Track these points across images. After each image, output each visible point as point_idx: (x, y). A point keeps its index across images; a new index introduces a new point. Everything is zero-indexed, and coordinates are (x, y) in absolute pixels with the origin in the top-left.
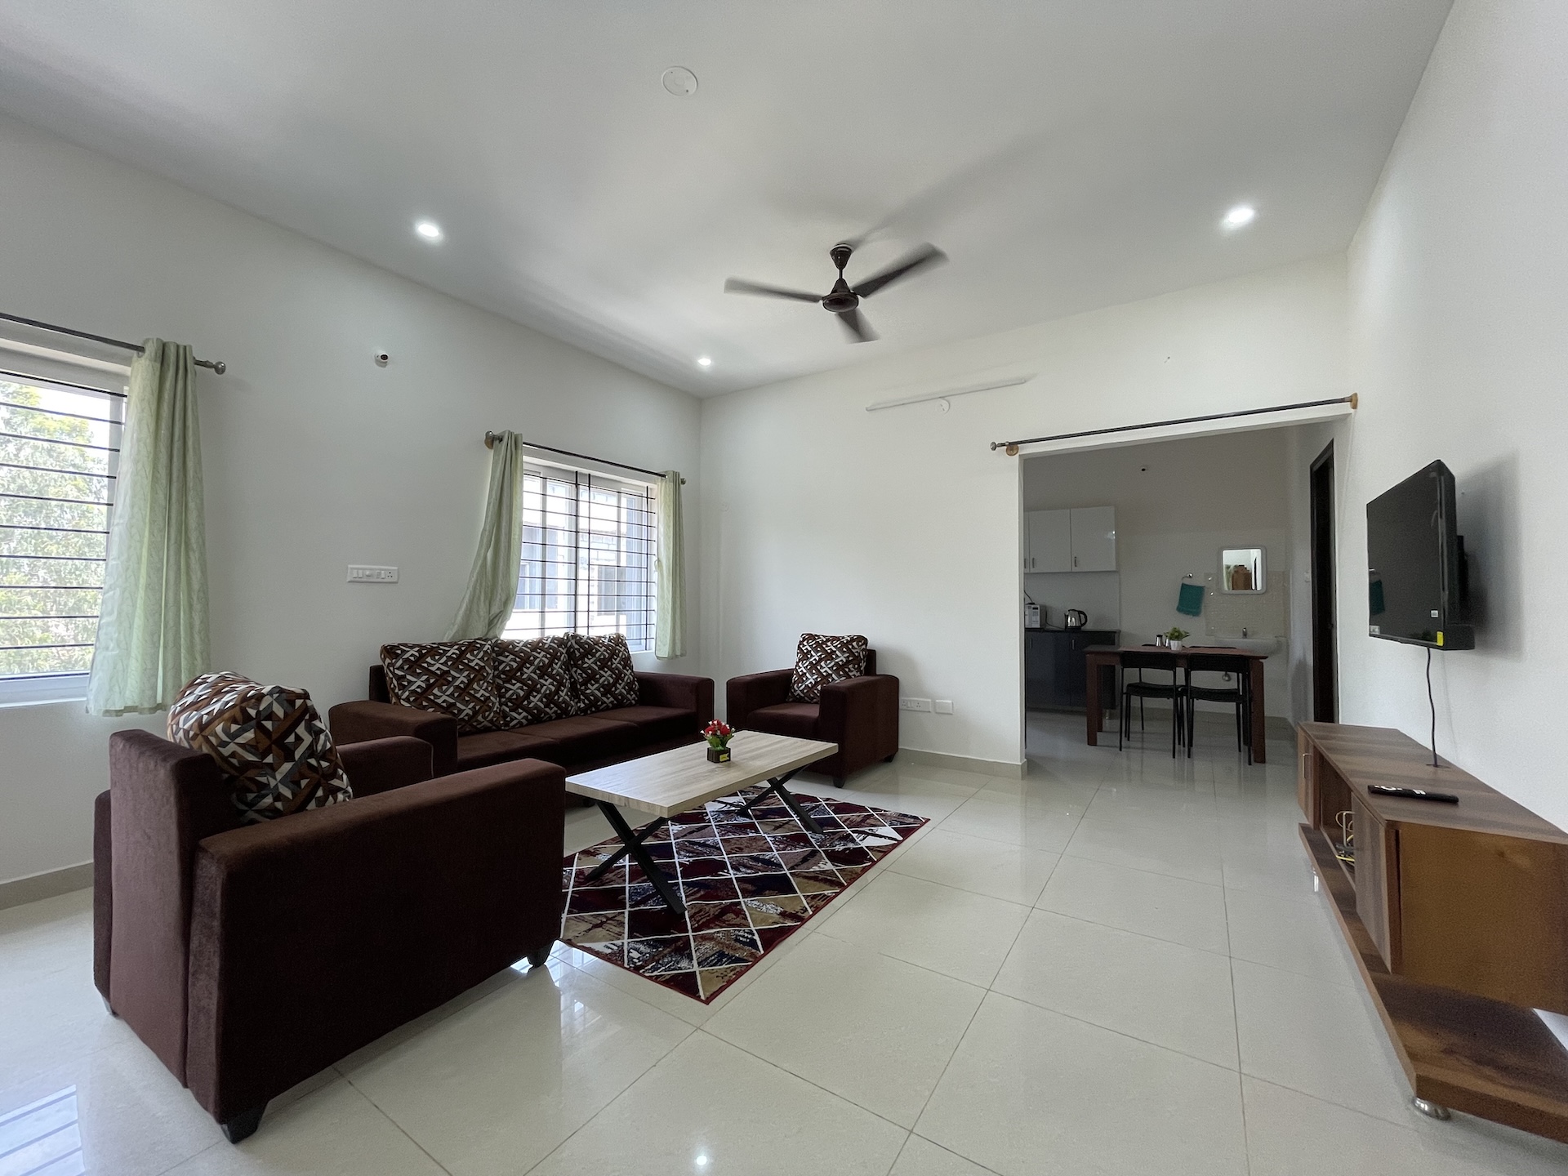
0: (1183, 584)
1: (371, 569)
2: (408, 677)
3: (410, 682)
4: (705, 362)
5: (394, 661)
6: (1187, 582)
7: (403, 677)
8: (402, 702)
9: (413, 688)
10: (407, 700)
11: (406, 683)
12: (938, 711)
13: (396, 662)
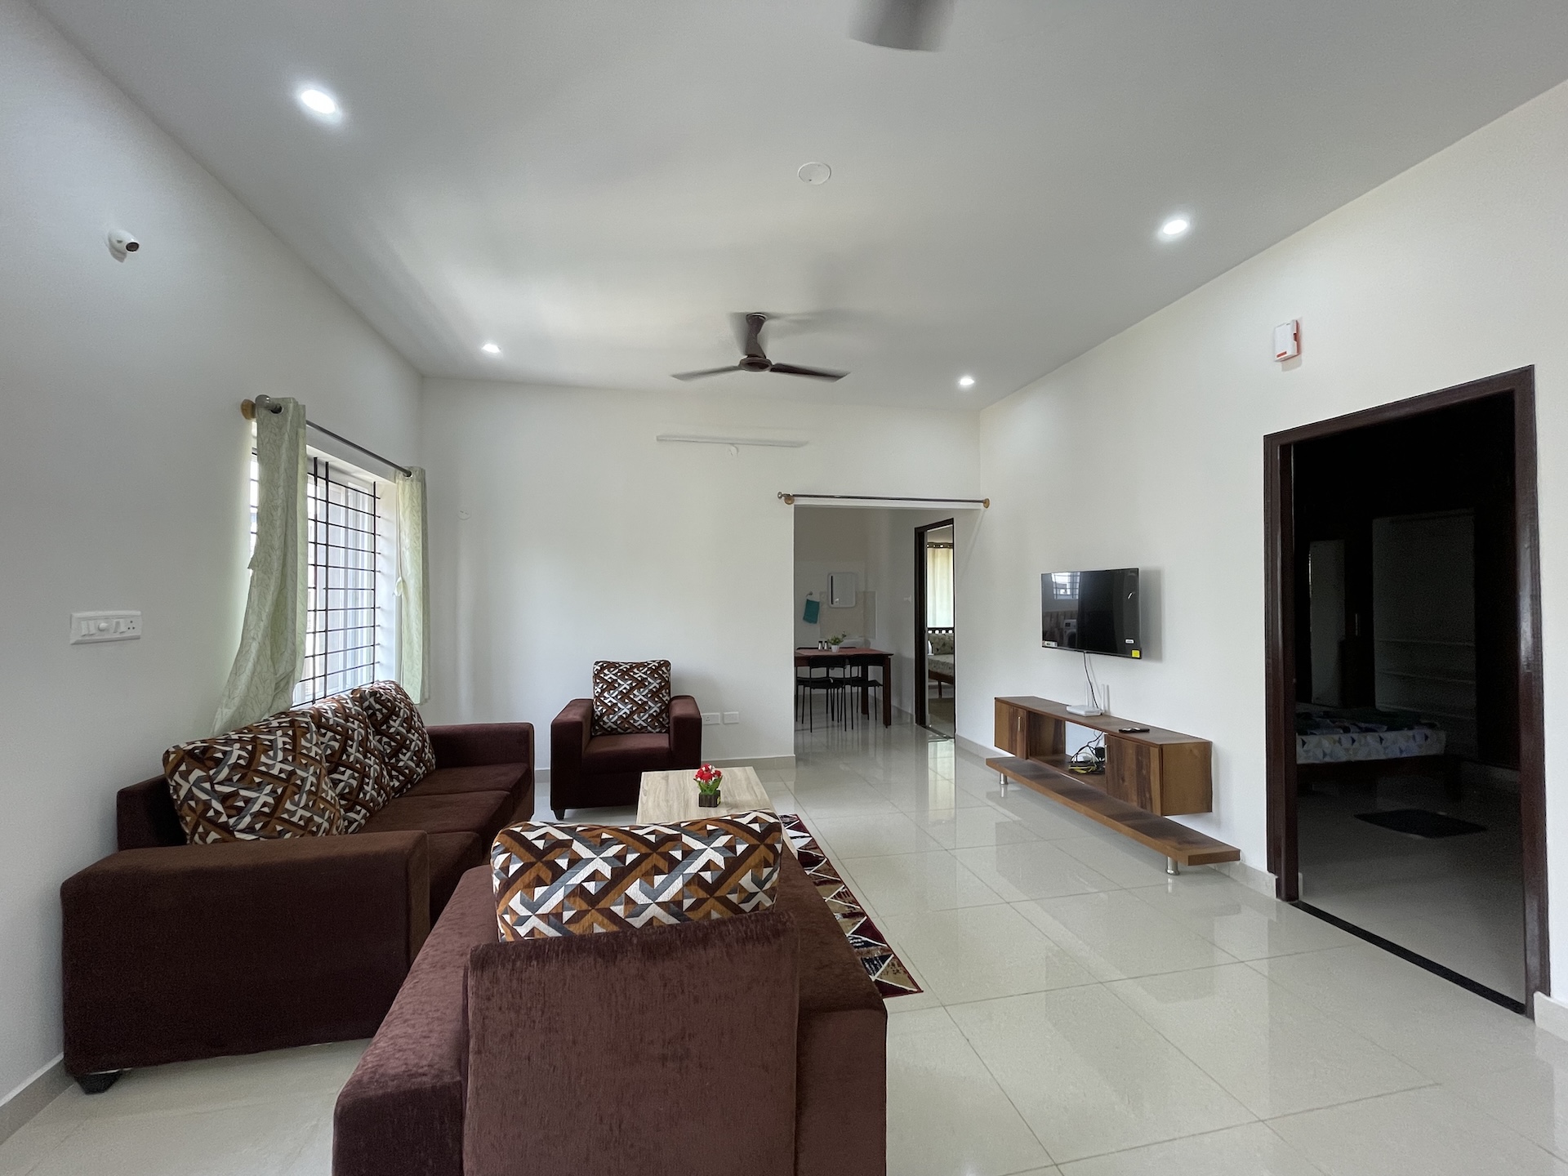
0: (808, 600)
1: (106, 618)
2: (243, 793)
3: (247, 801)
4: (491, 349)
5: (211, 772)
6: (810, 598)
7: (235, 795)
8: (238, 835)
9: (256, 808)
10: (250, 829)
11: (241, 804)
12: (726, 722)
13: (216, 774)
